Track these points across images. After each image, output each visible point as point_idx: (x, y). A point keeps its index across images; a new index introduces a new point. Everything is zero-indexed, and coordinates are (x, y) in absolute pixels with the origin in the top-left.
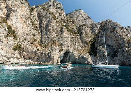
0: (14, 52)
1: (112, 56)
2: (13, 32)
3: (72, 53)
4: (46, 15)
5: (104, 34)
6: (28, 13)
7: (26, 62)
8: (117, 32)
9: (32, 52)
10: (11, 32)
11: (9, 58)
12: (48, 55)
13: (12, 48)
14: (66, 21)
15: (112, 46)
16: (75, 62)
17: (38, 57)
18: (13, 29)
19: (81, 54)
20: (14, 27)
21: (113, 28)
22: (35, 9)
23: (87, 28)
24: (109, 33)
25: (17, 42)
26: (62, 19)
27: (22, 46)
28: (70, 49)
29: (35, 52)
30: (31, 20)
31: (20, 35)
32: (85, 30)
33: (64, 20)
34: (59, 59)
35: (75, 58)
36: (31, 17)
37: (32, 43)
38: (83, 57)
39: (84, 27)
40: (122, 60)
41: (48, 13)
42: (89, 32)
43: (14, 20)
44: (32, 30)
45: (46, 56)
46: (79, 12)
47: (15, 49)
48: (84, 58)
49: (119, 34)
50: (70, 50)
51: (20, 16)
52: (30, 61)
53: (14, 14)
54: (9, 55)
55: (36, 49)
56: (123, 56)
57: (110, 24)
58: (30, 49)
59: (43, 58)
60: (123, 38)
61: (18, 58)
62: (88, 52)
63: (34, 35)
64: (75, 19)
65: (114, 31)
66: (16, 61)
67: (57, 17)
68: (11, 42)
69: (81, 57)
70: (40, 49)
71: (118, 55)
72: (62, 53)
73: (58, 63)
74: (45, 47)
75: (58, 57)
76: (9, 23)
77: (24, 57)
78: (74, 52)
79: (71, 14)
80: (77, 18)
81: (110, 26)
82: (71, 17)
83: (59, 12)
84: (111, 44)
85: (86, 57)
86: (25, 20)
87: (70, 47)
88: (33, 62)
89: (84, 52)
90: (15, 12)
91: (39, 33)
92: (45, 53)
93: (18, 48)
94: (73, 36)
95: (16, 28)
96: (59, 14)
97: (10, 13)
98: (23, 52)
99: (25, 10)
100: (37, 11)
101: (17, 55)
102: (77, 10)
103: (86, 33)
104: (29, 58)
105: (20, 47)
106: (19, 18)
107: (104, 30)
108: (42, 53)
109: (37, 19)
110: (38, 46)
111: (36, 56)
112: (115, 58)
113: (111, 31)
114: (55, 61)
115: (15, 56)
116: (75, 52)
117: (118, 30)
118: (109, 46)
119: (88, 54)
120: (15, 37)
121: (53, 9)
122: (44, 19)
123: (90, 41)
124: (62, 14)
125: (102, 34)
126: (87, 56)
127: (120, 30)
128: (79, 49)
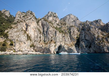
0: (31, 48)
1: (88, 47)
2: (30, 37)
3: (63, 46)
4: (46, 24)
5: (84, 33)
6: (36, 25)
7: (37, 53)
8: (91, 31)
9: (39, 48)
10: (29, 38)
11: (29, 51)
12: (48, 49)
13: (29, 46)
14: (60, 25)
15: (89, 41)
17: (43, 51)
18: (29, 35)
19: (69, 47)
20: (30, 34)
21: (88, 28)
22: (40, 21)
23: (74, 28)
24: (86, 32)
25: (32, 43)
26: (57, 24)
27: (34, 45)
28: (62, 44)
29: (41, 47)
30: (38, 29)
31: (33, 38)
32: (73, 30)
33: (58, 24)
34: (55, 51)
35: (65, 50)
36: (38, 27)
37: (39, 42)
38: (71, 49)
39: (72, 28)
40: (94, 49)
41: (47, 23)
42: (76, 31)
43: (30, 31)
44: (39, 35)
45: (47, 49)
46: (70, 16)
47: (31, 47)
49: (92, 33)
51: (32, 28)
52: (39, 53)
53: (29, 27)
54: (29, 50)
55: (41, 46)
56: (95, 47)
57: (87, 25)
58: (39, 46)
59: (46, 51)
60: (94, 35)
61: (33, 51)
63: (40, 38)
64: (67, 21)
65: (89, 30)
66: (32, 53)
67: (53, 23)
68: (29, 43)
69: (69, 49)
70: (44, 46)
71: (92, 47)
72: (57, 47)
73: (55, 53)
74: (46, 44)
76: (27, 32)
77: (36, 51)
78: (65, 46)
79: (64, 18)
80: (68, 21)
81: (86, 27)
82: (64, 21)
83: (55, 19)
84: (88, 39)
86: (35, 30)
87: (61, 43)
88: (41, 53)
89: (71, 45)
90: (30, 26)
91: (43, 36)
92: (46, 48)
93: (33, 46)
94: (64, 35)
95: (31, 35)
96: (55, 21)
97: (28, 27)
98: (35, 48)
99: (35, 24)
100: (41, 22)
101: (32, 50)
102: (68, 15)
103: (74, 32)
104: (38, 51)
105: (33, 45)
106: (32, 29)
107: (84, 30)
108: (45, 48)
109: (42, 27)
110: (43, 43)
111: (42, 50)
112: (91, 48)
113: (87, 31)
114: (52, 52)
115: (31, 50)
117: (92, 29)
118: (87, 40)
120: (31, 40)
121: (51, 19)
122: (45, 27)
123: (77, 37)
124: (57, 20)
125: (82, 33)
126: (74, 48)
127: (93, 30)
128: (68, 44)
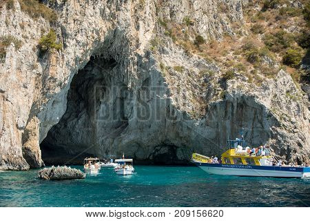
3: (144, 64)
16: (173, 148)
19: (223, 82)
34: (35, 125)
35: (170, 110)
48: (250, 113)
50: (126, 41)
62: (287, 62)
69: (226, 102)
72: (62, 72)
75: (26, 111)
85: (267, 104)
89: (251, 59)
116: (172, 59)
119: (286, 79)
128: (203, 30)
